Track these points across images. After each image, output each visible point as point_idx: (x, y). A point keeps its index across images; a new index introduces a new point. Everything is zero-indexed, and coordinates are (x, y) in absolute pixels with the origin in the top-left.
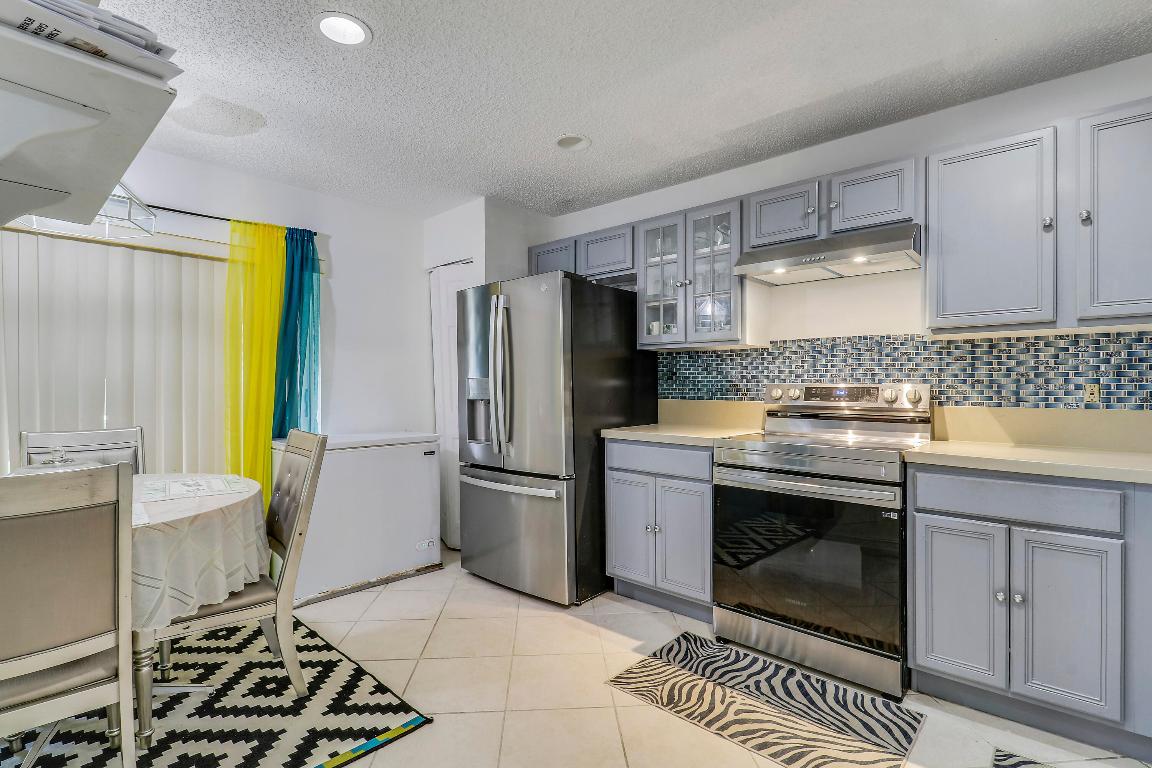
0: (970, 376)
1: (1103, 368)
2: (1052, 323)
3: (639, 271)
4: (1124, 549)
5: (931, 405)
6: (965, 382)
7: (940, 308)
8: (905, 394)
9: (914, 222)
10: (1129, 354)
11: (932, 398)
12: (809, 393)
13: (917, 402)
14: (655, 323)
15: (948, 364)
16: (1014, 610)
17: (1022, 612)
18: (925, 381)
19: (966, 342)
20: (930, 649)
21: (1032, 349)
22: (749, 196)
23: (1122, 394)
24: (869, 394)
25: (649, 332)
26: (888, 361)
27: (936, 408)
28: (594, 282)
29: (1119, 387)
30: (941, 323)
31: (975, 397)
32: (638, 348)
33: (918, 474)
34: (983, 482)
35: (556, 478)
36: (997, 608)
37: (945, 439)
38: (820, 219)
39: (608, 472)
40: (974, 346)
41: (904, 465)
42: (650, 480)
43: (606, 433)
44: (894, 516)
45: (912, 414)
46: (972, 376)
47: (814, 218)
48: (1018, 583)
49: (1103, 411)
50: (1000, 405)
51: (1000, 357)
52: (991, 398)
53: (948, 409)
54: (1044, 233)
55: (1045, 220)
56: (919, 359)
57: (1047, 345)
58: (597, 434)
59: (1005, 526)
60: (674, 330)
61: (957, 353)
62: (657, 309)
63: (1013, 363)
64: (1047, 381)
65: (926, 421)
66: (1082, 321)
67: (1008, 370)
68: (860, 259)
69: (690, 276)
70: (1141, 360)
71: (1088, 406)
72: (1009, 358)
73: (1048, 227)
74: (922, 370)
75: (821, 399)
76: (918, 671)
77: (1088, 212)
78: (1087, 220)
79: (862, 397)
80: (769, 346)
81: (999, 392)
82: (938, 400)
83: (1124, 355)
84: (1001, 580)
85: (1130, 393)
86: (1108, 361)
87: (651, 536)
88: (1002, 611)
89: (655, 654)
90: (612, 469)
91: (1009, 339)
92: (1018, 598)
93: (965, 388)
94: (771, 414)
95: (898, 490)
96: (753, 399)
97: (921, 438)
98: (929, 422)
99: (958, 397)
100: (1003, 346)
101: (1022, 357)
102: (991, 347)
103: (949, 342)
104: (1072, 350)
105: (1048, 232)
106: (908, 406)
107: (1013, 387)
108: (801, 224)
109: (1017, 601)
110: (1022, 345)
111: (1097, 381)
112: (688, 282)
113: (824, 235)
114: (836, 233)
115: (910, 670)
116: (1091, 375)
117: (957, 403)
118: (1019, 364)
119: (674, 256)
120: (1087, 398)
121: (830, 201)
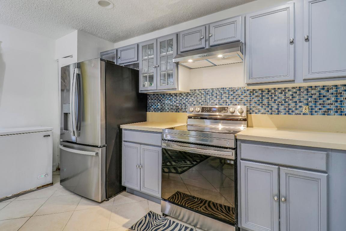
0: (261, 103)
1: (310, 99)
2: (293, 81)
3: (140, 62)
4: (328, 178)
5: (247, 114)
6: (259, 105)
7: (250, 76)
8: (238, 109)
9: (240, 42)
10: (320, 94)
11: (247, 111)
12: (203, 109)
13: (242, 113)
14: (146, 83)
15: (253, 98)
16: (281, 204)
17: (285, 205)
18: (245, 105)
19: (259, 90)
20: (247, 220)
21: (283, 92)
22: (180, 32)
23: (317, 109)
24: (225, 110)
25: (144, 86)
26: (231, 97)
27: (249, 115)
28: (124, 66)
29: (315, 107)
30: (251, 81)
31: (263, 111)
32: (140, 92)
33: (242, 144)
34: (268, 148)
35: (97, 147)
36: (274, 203)
37: (252, 127)
38: (206, 41)
39: (123, 143)
40: (262, 91)
41: (236, 140)
42: (138, 146)
43: (123, 127)
44: (232, 162)
45: (240, 117)
46: (262, 103)
47: (203, 40)
48: (283, 192)
49: (309, 116)
50: (272, 114)
51: (272, 96)
52: (268, 111)
53: (253, 115)
54: (290, 45)
55: (290, 40)
56: (242, 97)
57: (289, 91)
58: (119, 127)
59: (277, 167)
60: (153, 85)
61: (256, 94)
62: (146, 77)
63: (276, 98)
64: (289, 104)
65: (245, 120)
66: (305, 80)
67: (275, 100)
68: (220, 56)
69: (159, 64)
70: (324, 96)
71: (304, 114)
72: (275, 96)
73: (292, 42)
74: (244, 100)
75: (207, 112)
76: (242, 229)
77: (308, 36)
78: (307, 40)
79: (222, 111)
80: (189, 91)
81: (271, 109)
82: (249, 112)
83: (317, 94)
84: (276, 191)
85: (320, 109)
86: (311, 97)
87: (139, 169)
88: (276, 205)
89: (132, 227)
90: (125, 141)
91: (275, 89)
92: (283, 199)
93: (259, 107)
94: (190, 117)
95: (234, 151)
96: (183, 112)
97: (244, 126)
98: (246, 120)
99: (257, 111)
100: (273, 91)
101: (280, 95)
102: (269, 91)
103: (253, 90)
104: (298, 92)
105: (292, 44)
106: (239, 114)
107: (276, 107)
108: (199, 43)
109: (283, 200)
110: (280, 91)
111: (308, 104)
112: (157, 66)
113: (207, 47)
114: (211, 46)
115: (239, 228)
116: (305, 102)
117: (256, 113)
118: (278, 98)
119: (152, 56)
120: (304, 111)
121: (209, 34)
